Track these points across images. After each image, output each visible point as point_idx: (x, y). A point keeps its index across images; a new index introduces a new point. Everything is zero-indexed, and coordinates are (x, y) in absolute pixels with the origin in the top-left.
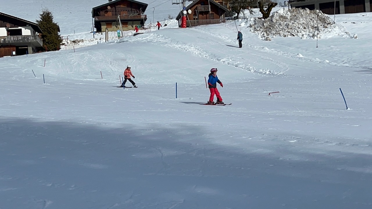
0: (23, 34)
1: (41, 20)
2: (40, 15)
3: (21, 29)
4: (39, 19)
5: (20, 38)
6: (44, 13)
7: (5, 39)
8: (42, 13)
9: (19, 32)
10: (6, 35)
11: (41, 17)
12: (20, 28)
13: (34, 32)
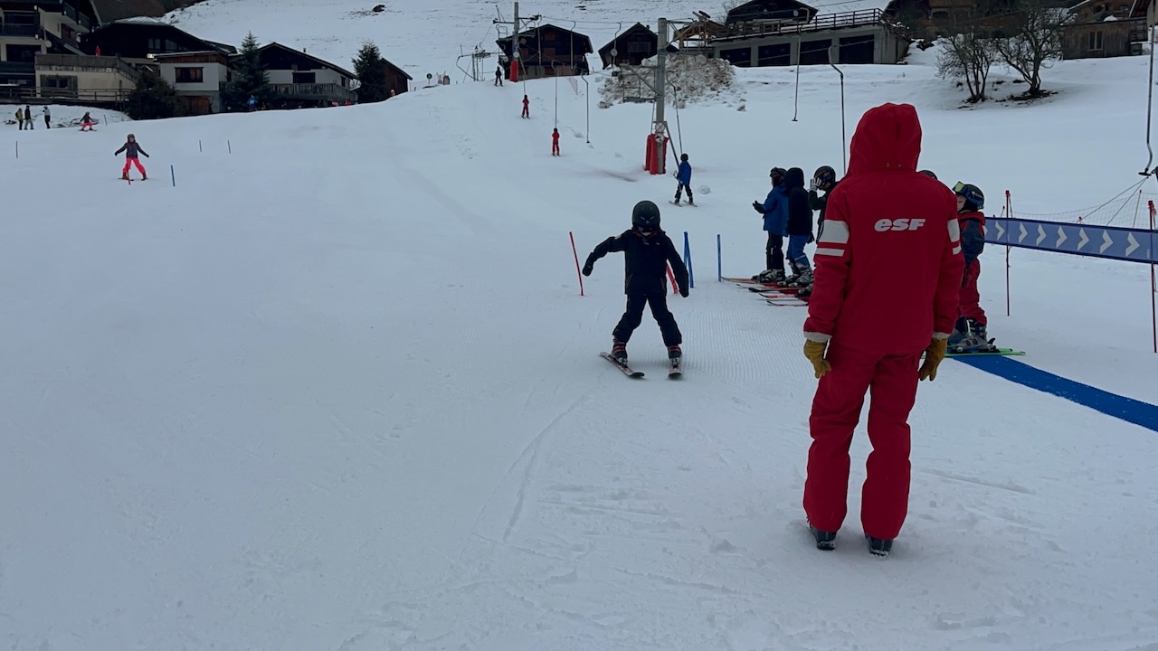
0: (317, 81)
2: (361, 51)
3: (314, 74)
4: (357, 58)
5: (309, 87)
6: (365, 48)
7: (287, 89)
8: (362, 49)
9: (311, 78)
10: (292, 82)
11: (360, 54)
12: (312, 71)
13: (343, 79)
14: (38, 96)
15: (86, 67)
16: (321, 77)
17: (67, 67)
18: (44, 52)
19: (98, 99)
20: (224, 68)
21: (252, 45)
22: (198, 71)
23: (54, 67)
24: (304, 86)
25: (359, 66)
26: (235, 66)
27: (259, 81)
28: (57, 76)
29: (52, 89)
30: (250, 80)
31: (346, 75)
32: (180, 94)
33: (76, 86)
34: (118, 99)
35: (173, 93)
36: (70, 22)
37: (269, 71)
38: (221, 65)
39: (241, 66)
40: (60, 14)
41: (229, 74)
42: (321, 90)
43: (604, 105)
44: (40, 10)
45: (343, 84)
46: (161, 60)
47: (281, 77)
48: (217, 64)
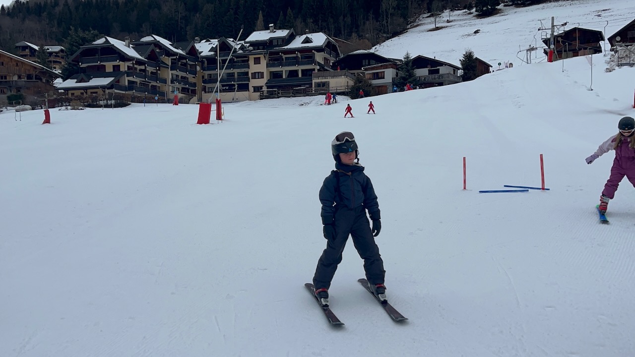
0: (440, 73)
1: (464, 59)
4: (462, 59)
5: (436, 76)
6: (467, 53)
8: (465, 54)
9: (437, 71)
10: (427, 74)
11: (463, 56)
12: (438, 68)
13: (454, 70)
14: (313, 92)
15: (333, 76)
16: (443, 70)
17: (325, 77)
18: (316, 71)
19: (338, 91)
20: (395, 71)
21: (408, 58)
22: (383, 74)
23: (320, 78)
24: (433, 76)
25: (463, 63)
26: (400, 69)
27: (411, 75)
28: (321, 82)
29: (319, 88)
30: (407, 75)
31: (456, 68)
32: (374, 86)
33: (329, 86)
34: (346, 90)
35: (371, 85)
36: (327, 56)
37: (416, 70)
38: (393, 69)
39: (402, 69)
40: (323, 53)
41: (397, 73)
42: (442, 78)
43: (609, 70)
44: (315, 52)
45: (454, 73)
46: (366, 70)
47: (422, 72)
48: (391, 69)
